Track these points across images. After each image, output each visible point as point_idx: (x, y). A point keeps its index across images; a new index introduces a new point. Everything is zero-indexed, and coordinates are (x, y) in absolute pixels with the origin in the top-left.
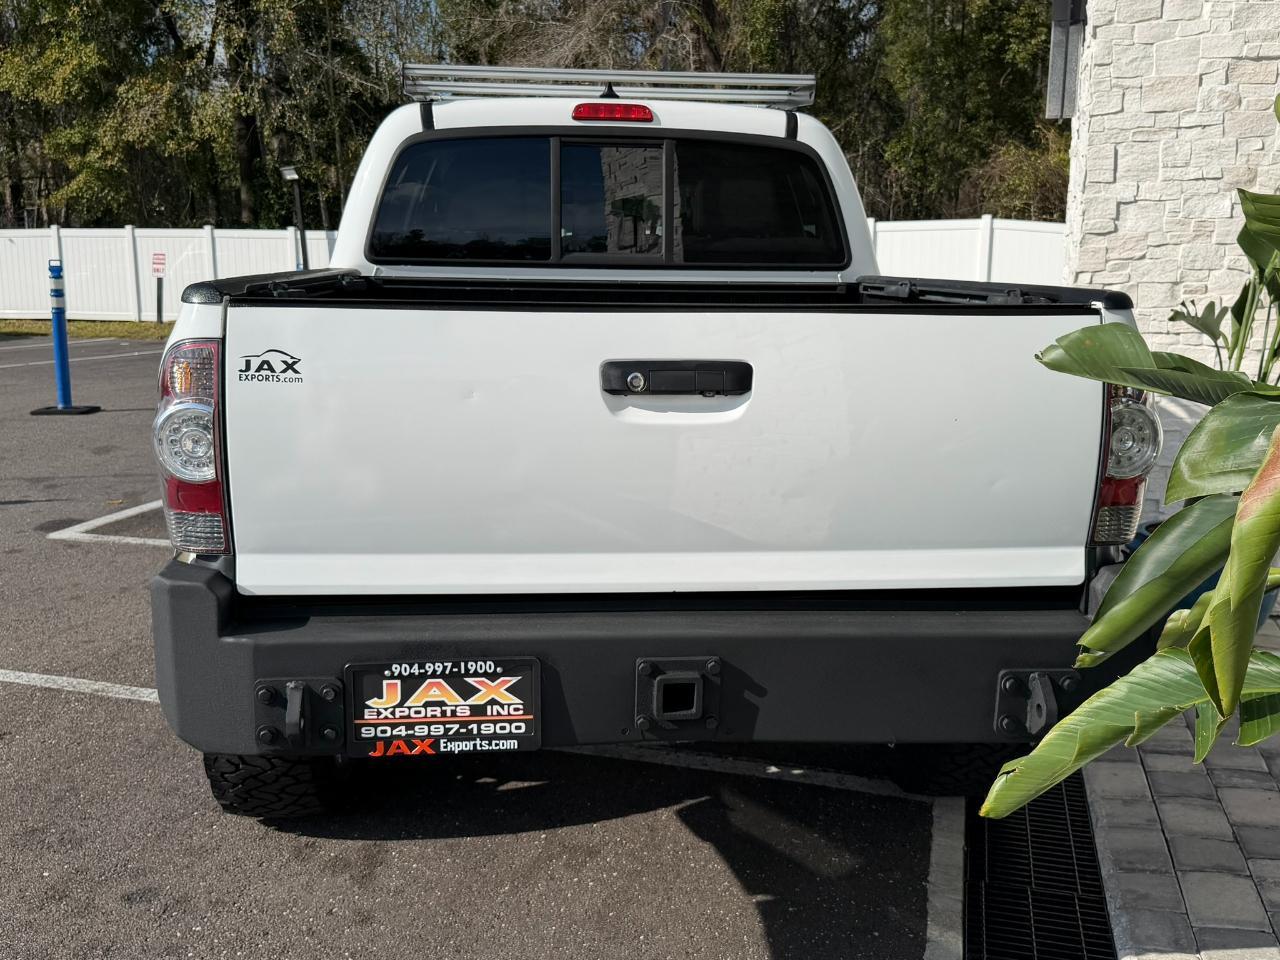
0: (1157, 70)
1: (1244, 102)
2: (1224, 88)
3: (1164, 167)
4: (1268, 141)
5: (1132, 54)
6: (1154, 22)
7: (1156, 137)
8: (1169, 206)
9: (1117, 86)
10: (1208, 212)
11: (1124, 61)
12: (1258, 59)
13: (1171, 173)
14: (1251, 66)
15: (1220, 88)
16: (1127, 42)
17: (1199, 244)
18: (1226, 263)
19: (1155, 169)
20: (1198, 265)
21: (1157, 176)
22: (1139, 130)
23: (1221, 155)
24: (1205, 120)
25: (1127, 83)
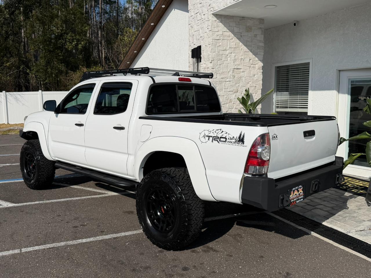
0: (222, 70)
1: (236, 77)
2: (233, 74)
3: (224, 89)
4: (240, 84)
5: (218, 66)
6: (221, 61)
7: (222, 83)
8: (225, 96)
9: (216, 73)
10: (231, 97)
11: (216, 68)
12: (237, 69)
13: (226, 90)
14: (236, 70)
15: (232, 74)
16: (217, 64)
17: (230, 104)
18: (234, 107)
19: (223, 89)
20: (230, 108)
21: (223, 91)
22: (220, 81)
23: (233, 87)
24: (230, 80)
25: (217, 72)
